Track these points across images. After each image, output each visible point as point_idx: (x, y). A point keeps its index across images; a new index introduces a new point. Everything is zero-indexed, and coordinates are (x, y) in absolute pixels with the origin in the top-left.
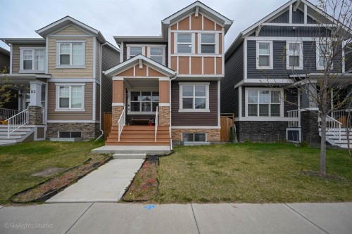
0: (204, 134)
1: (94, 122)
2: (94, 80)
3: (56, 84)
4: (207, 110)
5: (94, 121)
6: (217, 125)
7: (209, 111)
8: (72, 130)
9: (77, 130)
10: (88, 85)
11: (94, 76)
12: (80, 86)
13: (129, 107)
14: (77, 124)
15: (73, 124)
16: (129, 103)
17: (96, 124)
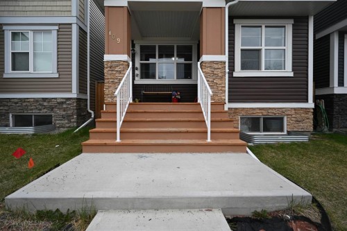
0: (282, 119)
1: (75, 96)
2: (74, 20)
3: (4, 28)
4: (288, 72)
5: (74, 94)
6: (306, 101)
7: (292, 74)
8: (36, 112)
9: (44, 112)
10: (63, 29)
11: (74, 13)
12: (50, 31)
13: (137, 72)
14: (44, 99)
15: (36, 100)
16: (137, 65)
17: (78, 100)
